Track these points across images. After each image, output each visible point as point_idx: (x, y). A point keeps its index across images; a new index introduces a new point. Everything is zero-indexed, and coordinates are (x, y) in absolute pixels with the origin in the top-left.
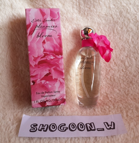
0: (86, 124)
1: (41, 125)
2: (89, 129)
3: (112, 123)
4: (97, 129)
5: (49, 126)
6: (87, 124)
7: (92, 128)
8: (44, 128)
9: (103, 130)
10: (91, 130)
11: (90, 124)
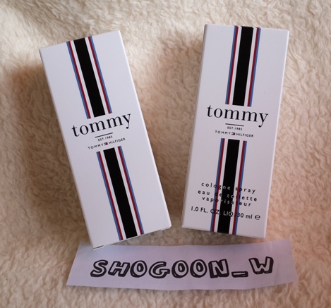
0: (210, 263)
1: (116, 264)
2: (215, 273)
4: (233, 273)
6: (213, 263)
7: (222, 270)
8: (120, 270)
9: (246, 274)
10: (219, 275)
11: (220, 263)
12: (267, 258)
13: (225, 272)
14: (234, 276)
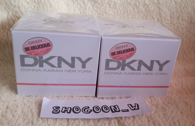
0: (110, 107)
1: (64, 108)
2: (114, 111)
3: (136, 105)
4: (122, 110)
5: (72, 109)
7: (117, 109)
8: (67, 111)
9: (128, 111)
10: (116, 111)
11: (114, 107)
12: (135, 104)
13: (118, 110)
14: (123, 111)
